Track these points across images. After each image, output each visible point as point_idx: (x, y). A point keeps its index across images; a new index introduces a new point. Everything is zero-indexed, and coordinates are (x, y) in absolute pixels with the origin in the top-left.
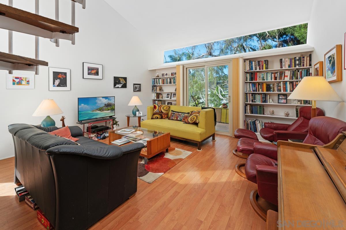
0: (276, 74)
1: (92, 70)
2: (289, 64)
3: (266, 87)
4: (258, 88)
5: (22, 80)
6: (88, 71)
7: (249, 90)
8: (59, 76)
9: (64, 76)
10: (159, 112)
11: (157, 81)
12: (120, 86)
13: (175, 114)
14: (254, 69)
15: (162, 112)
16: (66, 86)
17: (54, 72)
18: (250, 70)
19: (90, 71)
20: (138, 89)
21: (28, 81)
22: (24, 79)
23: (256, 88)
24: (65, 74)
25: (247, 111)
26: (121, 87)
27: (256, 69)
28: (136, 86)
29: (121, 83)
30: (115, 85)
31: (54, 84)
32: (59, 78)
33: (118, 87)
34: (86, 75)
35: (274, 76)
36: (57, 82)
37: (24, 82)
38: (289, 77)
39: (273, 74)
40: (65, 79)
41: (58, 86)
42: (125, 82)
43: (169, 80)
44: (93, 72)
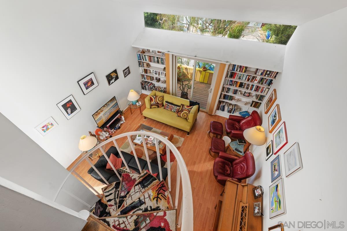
0: (250, 76)
1: (88, 84)
2: (262, 72)
3: (240, 84)
4: (234, 83)
5: (47, 126)
6: (85, 86)
7: (227, 84)
8: (68, 106)
9: (71, 103)
10: (156, 103)
11: (142, 57)
12: (113, 81)
13: (169, 105)
14: (235, 70)
15: (158, 103)
16: (77, 109)
17: (62, 106)
18: (232, 70)
19: (86, 86)
20: (128, 73)
21: (52, 124)
22: (48, 125)
23: (233, 83)
24: (70, 101)
25: (221, 97)
26: (115, 81)
27: (237, 71)
28: (125, 71)
29: (114, 78)
30: (109, 83)
31: (68, 113)
32: (69, 107)
33: (113, 83)
34: (86, 91)
35: (248, 78)
36: (69, 111)
37: (50, 126)
38: (258, 81)
39: (248, 76)
40: (73, 105)
41: (71, 113)
42: (116, 75)
43: (156, 59)
44: (89, 84)
